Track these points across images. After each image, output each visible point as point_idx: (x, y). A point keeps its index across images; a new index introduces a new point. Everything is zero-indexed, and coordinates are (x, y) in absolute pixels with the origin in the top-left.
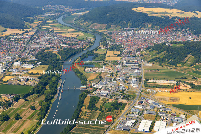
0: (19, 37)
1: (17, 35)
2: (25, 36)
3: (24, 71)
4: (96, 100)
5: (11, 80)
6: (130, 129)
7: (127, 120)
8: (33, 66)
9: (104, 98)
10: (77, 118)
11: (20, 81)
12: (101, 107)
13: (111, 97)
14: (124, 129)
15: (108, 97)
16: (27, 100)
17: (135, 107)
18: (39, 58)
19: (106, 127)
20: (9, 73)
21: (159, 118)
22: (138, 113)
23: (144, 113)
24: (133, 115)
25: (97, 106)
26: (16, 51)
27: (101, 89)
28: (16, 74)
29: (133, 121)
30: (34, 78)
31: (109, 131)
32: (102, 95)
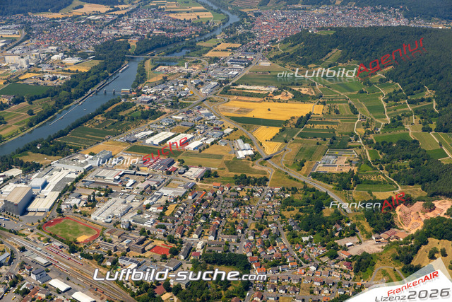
0: (97, 18)
1: (96, 14)
2: (108, 16)
3: (60, 67)
4: (125, 107)
5: (31, 78)
6: (136, 141)
7: (145, 131)
8: (78, 61)
9: (142, 104)
10: (77, 125)
11: (43, 80)
12: (126, 115)
13: (154, 104)
14: (127, 141)
15: (150, 104)
16: (32, 104)
17: (173, 117)
18: (98, 50)
19: (107, 137)
20: (36, 69)
21: (192, 131)
22: (170, 124)
23: (177, 125)
24: (158, 127)
25: (121, 114)
26: (74, 39)
27: (148, 94)
28: (44, 71)
29: (149, 132)
30: (66, 77)
31: (106, 142)
32: (141, 102)
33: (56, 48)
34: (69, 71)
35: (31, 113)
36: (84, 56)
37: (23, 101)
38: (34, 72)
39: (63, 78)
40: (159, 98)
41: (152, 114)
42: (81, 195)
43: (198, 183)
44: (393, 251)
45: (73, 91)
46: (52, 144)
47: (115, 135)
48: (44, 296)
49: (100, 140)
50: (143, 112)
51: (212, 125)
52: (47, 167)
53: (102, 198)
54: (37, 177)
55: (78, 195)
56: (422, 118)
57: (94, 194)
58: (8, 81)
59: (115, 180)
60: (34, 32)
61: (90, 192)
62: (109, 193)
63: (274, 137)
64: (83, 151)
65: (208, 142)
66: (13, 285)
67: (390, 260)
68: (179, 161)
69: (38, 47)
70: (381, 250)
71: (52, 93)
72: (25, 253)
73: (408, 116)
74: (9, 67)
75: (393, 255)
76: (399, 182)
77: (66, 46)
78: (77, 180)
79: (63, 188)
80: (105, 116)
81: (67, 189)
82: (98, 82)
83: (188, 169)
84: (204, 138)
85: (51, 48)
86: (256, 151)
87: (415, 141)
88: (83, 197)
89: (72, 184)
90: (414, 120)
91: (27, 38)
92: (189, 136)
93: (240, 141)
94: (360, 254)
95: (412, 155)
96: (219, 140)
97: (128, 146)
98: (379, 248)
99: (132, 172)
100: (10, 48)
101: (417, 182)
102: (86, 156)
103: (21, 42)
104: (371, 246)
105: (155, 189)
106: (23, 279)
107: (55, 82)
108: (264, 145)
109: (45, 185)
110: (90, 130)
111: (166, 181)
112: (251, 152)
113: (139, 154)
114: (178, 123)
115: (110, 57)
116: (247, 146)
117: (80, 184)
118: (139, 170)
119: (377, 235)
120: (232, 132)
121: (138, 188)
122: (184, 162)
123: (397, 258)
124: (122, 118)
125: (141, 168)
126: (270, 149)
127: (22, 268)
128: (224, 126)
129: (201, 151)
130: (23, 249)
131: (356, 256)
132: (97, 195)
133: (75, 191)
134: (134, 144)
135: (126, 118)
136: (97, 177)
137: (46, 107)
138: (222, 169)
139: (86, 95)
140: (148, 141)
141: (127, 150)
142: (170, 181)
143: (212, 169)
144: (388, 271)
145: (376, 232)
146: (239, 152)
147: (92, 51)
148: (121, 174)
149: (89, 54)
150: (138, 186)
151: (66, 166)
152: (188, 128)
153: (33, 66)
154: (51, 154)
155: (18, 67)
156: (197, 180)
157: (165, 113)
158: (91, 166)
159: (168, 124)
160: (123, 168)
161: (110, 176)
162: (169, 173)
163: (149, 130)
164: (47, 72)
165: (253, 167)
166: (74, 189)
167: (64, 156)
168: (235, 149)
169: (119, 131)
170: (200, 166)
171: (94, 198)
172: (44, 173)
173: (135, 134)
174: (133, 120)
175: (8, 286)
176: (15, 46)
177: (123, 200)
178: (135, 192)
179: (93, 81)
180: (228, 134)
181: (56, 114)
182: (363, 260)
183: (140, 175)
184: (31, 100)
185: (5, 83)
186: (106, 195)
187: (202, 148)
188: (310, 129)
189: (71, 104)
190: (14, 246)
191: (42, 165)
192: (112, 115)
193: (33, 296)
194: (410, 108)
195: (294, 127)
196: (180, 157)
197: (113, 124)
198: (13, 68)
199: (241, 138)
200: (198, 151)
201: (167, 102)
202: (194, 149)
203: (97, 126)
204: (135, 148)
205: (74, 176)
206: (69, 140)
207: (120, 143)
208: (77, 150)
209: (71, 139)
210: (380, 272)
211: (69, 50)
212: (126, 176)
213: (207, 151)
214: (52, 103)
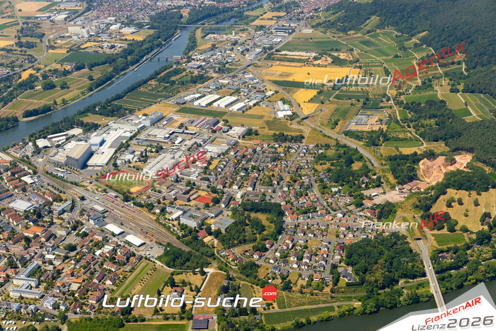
3: (118, 36)
4: (176, 72)
5: (91, 47)
6: (185, 103)
7: (194, 94)
8: (134, 31)
9: (192, 70)
10: (133, 89)
11: (102, 48)
12: (177, 80)
13: (203, 69)
14: (177, 103)
15: (199, 70)
16: (92, 70)
17: (220, 81)
18: (153, 20)
19: (159, 100)
20: (96, 38)
21: (236, 93)
22: (216, 88)
23: (224, 89)
24: (206, 90)
25: (173, 78)
26: (131, 10)
27: (198, 61)
28: (104, 40)
29: (198, 95)
30: (123, 45)
31: (158, 104)
32: (191, 68)
33: (114, 18)
34: (126, 40)
35: (91, 78)
36: (140, 26)
37: (84, 68)
38: (94, 41)
39: (120, 46)
40: (208, 64)
41: (201, 79)
42: (134, 152)
43: (240, 141)
44: (414, 200)
45: (129, 58)
46: (109, 106)
47: (167, 98)
48: (100, 238)
49: (153, 102)
50: (192, 77)
51: (255, 88)
52: (104, 127)
53: (153, 154)
54: (96, 136)
55: (131, 151)
56: (451, 80)
57: (146, 150)
58: (71, 50)
59: (165, 138)
60: (95, 4)
61: (143, 149)
62: (159, 149)
63: (311, 99)
64: (137, 113)
65: (251, 104)
66: (74, 228)
67: (411, 208)
68: (223, 121)
69: (98, 17)
70: (403, 199)
71: (110, 60)
72: (84, 202)
73: (438, 78)
74: (71, 37)
75: (414, 204)
76: (424, 139)
77: (124, 17)
78: (131, 138)
79: (118, 145)
80: (158, 81)
81: (122, 147)
82: (152, 50)
83: (231, 128)
84: (247, 100)
85: (109, 18)
86: (294, 111)
87: (442, 101)
88: (137, 153)
89: (126, 142)
90: (443, 82)
91: (88, 9)
92: (234, 98)
93: (280, 103)
94: (383, 203)
95: (439, 114)
96: (261, 101)
97: (178, 108)
98: (401, 197)
99: (181, 131)
100: (73, 20)
101: (441, 138)
102: (140, 116)
103: (83, 13)
104: (394, 196)
105: (200, 146)
106: (82, 224)
107: (113, 50)
108: (302, 106)
109: (102, 143)
110: (144, 94)
111: (211, 139)
112: (289, 113)
113: (187, 115)
114: (225, 86)
115: (164, 26)
116: (286, 107)
117: (134, 141)
118: (187, 129)
119: (400, 186)
120: (273, 94)
121: (186, 145)
122: (228, 122)
123: (417, 207)
124: (173, 82)
125: (189, 127)
126: (308, 109)
127: (82, 214)
128: (266, 89)
129: (244, 112)
130: (83, 199)
131: (380, 204)
132: (149, 151)
133: (129, 148)
134: (183, 106)
135: (177, 82)
136: (149, 135)
137: (105, 73)
138: (262, 128)
139: (141, 62)
140: (196, 103)
141: (178, 111)
142: (215, 139)
143: (253, 128)
144: (408, 218)
145: (399, 183)
146: (279, 113)
147: (148, 21)
148: (171, 132)
149: (145, 24)
150: (186, 143)
151: (121, 126)
152: (233, 91)
153: (93, 35)
154: (108, 115)
155: (80, 36)
156: (239, 138)
157: (213, 78)
158: (144, 126)
159: (215, 87)
160: (173, 127)
161: (160, 134)
162: (214, 132)
163: (198, 93)
164: (106, 41)
165: (291, 126)
166: (129, 146)
167: (120, 117)
168: (275, 110)
169: (171, 94)
170: (243, 126)
171: (146, 154)
172: (102, 132)
173: (184, 97)
174: (183, 84)
175: (70, 229)
176: (77, 17)
177: (172, 156)
178: (183, 148)
179: (147, 49)
180: (269, 97)
181: (114, 79)
182: (385, 208)
183: (188, 133)
184: (91, 67)
185: (68, 52)
186: (157, 152)
187: (244, 109)
188: (346, 91)
189: (128, 70)
190: (75, 196)
191: (100, 125)
192: (164, 80)
193: (91, 238)
194: (440, 71)
195: (331, 89)
196: (225, 117)
197: (165, 88)
198: (75, 38)
199: (281, 100)
200: (241, 112)
201: (215, 68)
202: (238, 110)
203: (150, 90)
204: (185, 109)
205: (129, 135)
206: (124, 103)
207: (170, 106)
208: (131, 112)
209: (127, 102)
210: (401, 218)
211: (126, 21)
212: (175, 134)
213: (249, 112)
214: (110, 69)
